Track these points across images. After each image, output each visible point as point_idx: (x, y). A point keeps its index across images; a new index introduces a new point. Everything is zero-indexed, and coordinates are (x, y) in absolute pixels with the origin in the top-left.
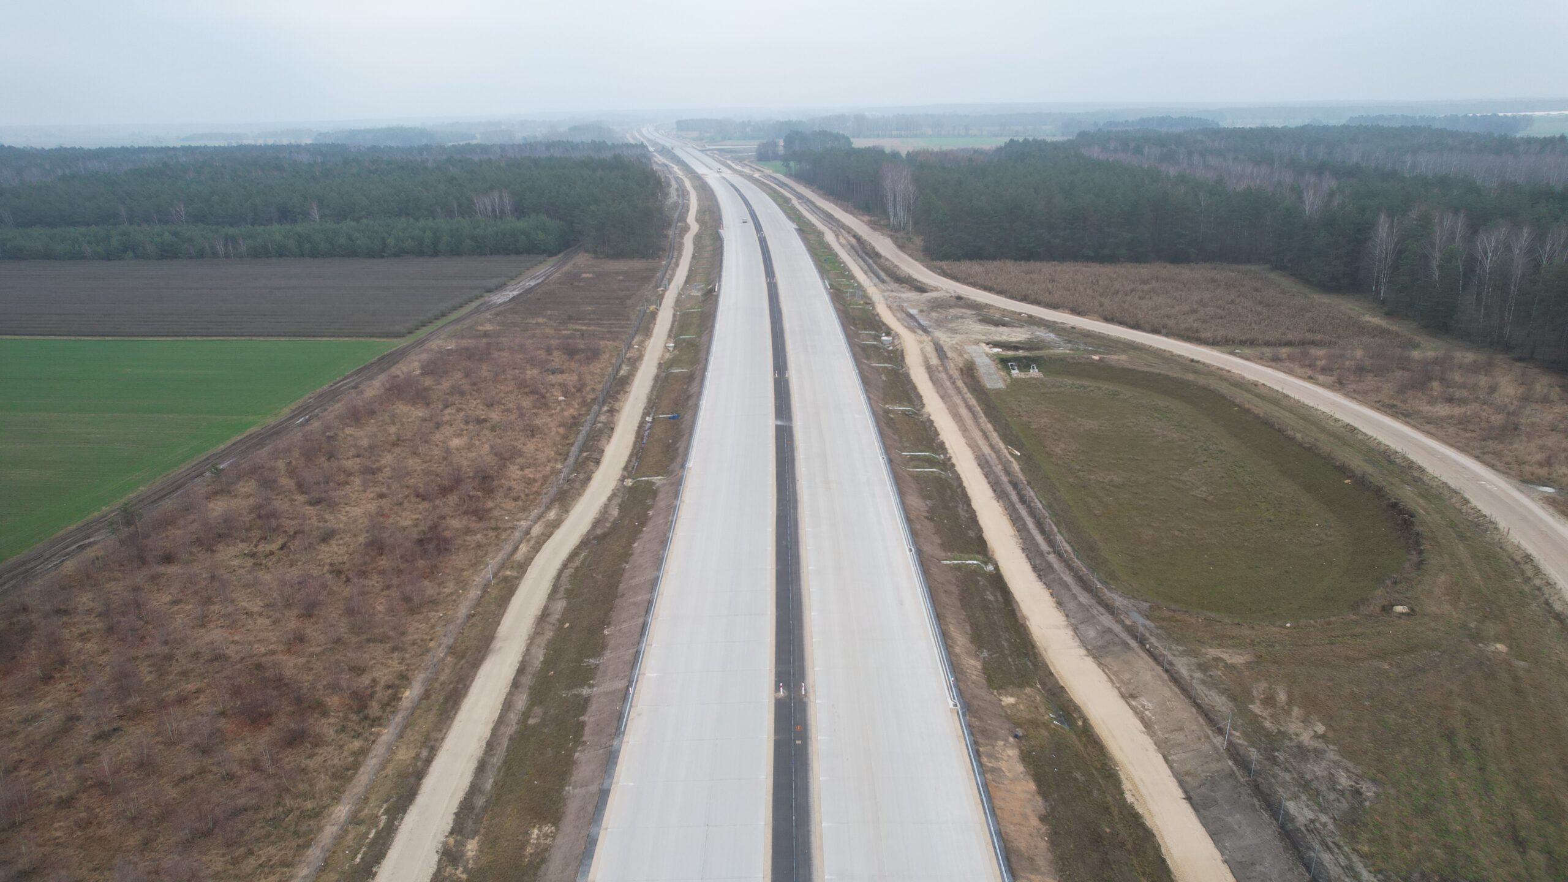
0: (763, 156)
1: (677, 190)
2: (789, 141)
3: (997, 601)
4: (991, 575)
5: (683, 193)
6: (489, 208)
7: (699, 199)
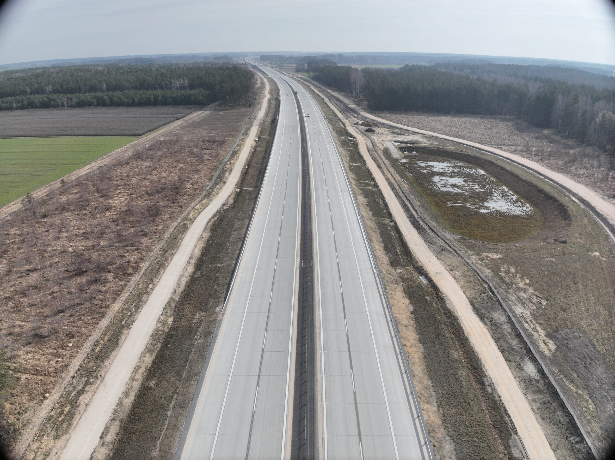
0: (298, 70)
1: (260, 82)
2: (309, 63)
3: (395, 235)
4: (393, 226)
5: (263, 83)
6: (179, 86)
7: (270, 85)
